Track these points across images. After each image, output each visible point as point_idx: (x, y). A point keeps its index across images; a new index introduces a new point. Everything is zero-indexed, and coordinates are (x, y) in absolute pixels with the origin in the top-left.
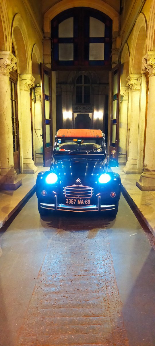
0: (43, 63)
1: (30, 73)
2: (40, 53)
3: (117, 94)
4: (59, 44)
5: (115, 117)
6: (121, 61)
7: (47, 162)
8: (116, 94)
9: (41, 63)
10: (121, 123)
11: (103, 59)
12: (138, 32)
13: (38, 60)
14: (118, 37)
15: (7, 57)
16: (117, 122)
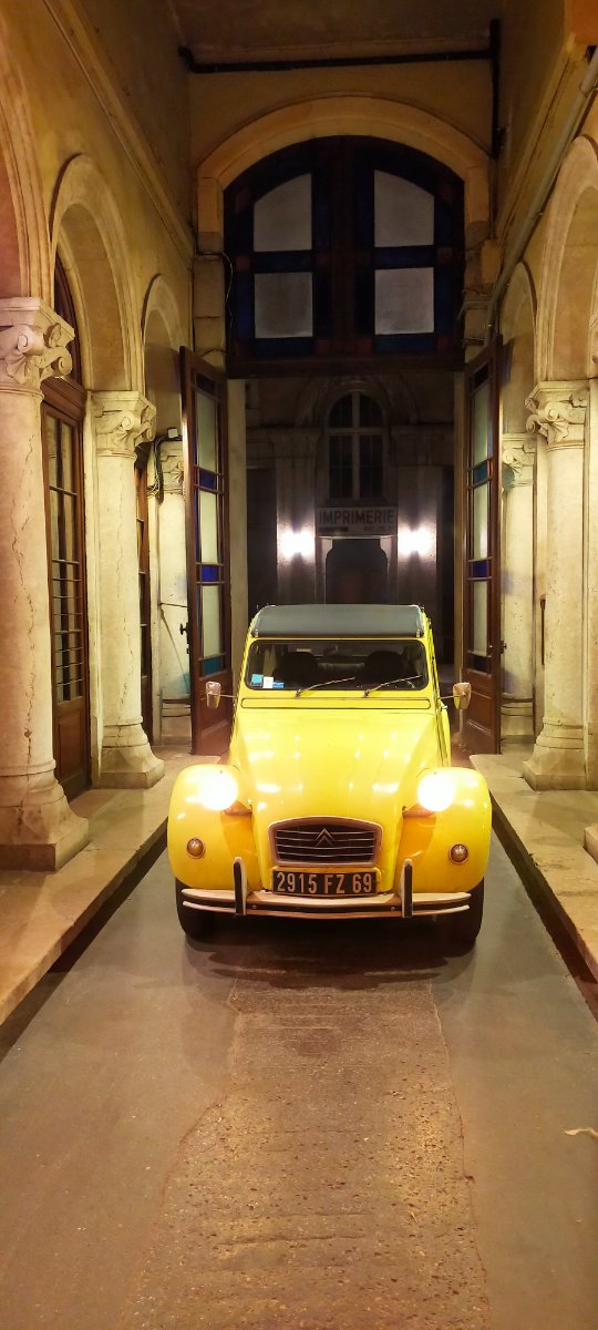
0: (192, 349)
1: (134, 386)
2: (181, 309)
3: (490, 458)
4: (257, 277)
5: (482, 551)
6: (506, 332)
7: (205, 734)
8: (485, 462)
9: (182, 348)
10: (506, 574)
11: (430, 328)
12: (571, 215)
13: (170, 339)
14: (487, 242)
15: (31, 320)
16: (490, 570)
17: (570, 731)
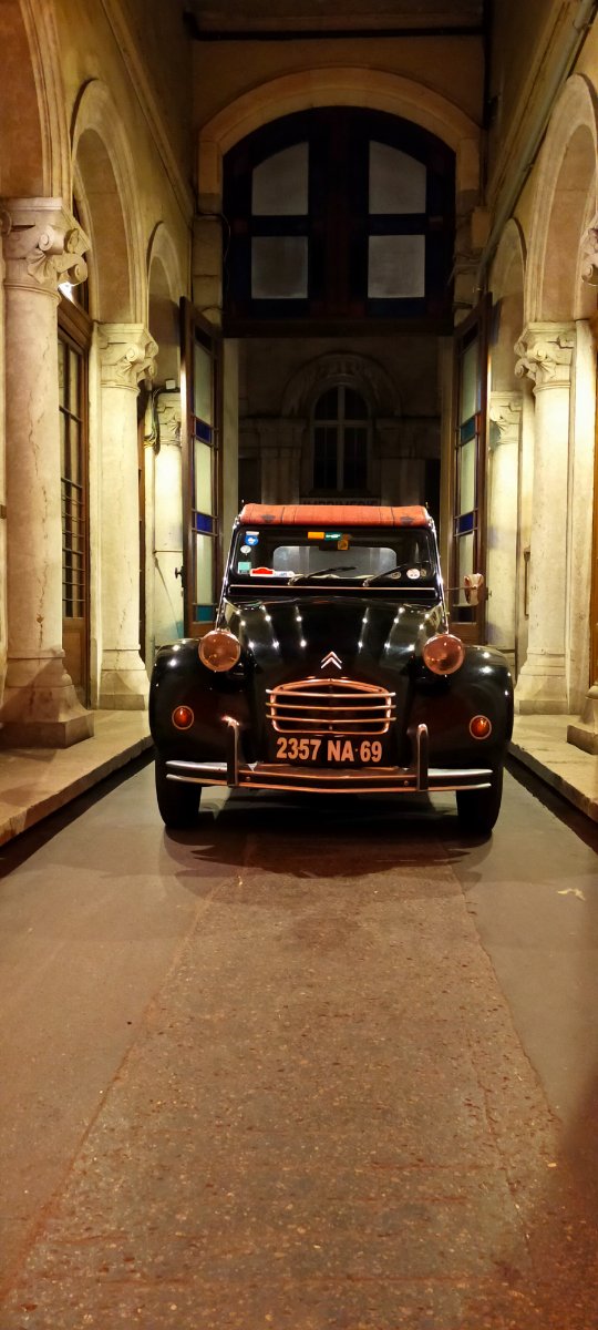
0: (189, 298)
1: (138, 319)
2: (181, 260)
3: (478, 414)
4: (255, 240)
5: (468, 505)
6: (497, 292)
8: (473, 418)
9: (182, 300)
10: (492, 528)
11: (421, 293)
12: (561, 159)
13: (171, 291)
14: (477, 209)
15: (52, 219)
16: (476, 523)
17: (553, 659)
